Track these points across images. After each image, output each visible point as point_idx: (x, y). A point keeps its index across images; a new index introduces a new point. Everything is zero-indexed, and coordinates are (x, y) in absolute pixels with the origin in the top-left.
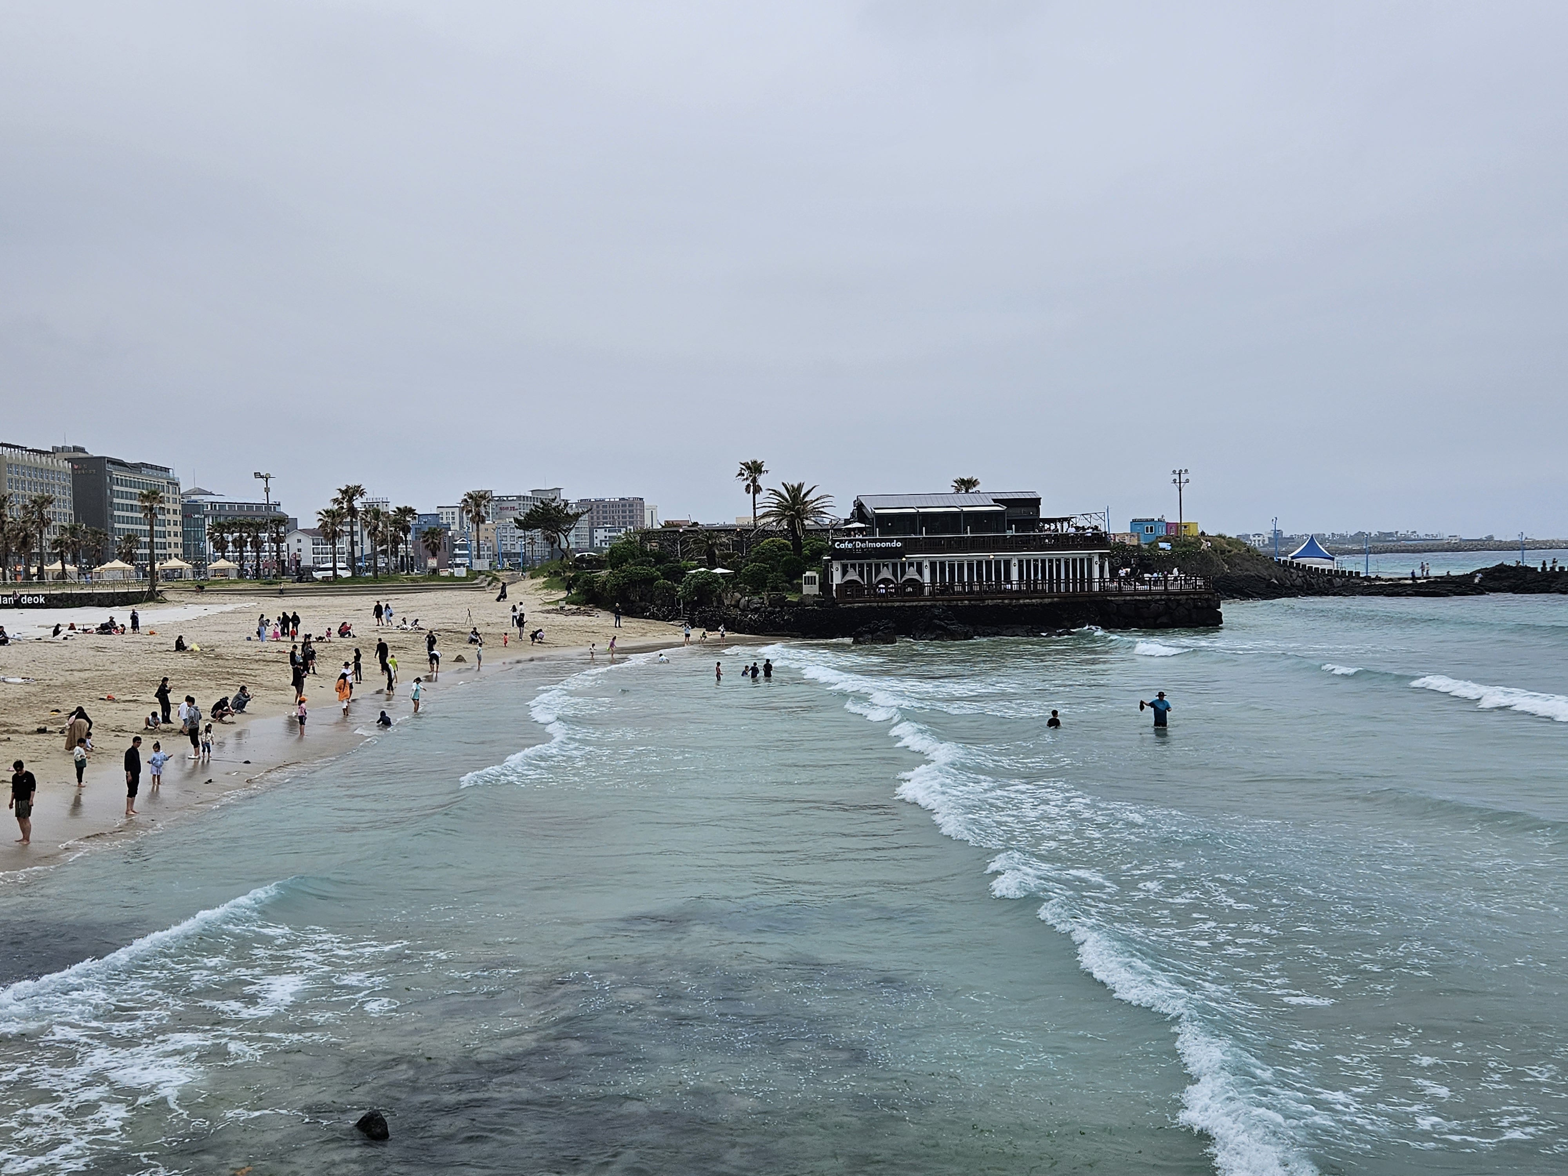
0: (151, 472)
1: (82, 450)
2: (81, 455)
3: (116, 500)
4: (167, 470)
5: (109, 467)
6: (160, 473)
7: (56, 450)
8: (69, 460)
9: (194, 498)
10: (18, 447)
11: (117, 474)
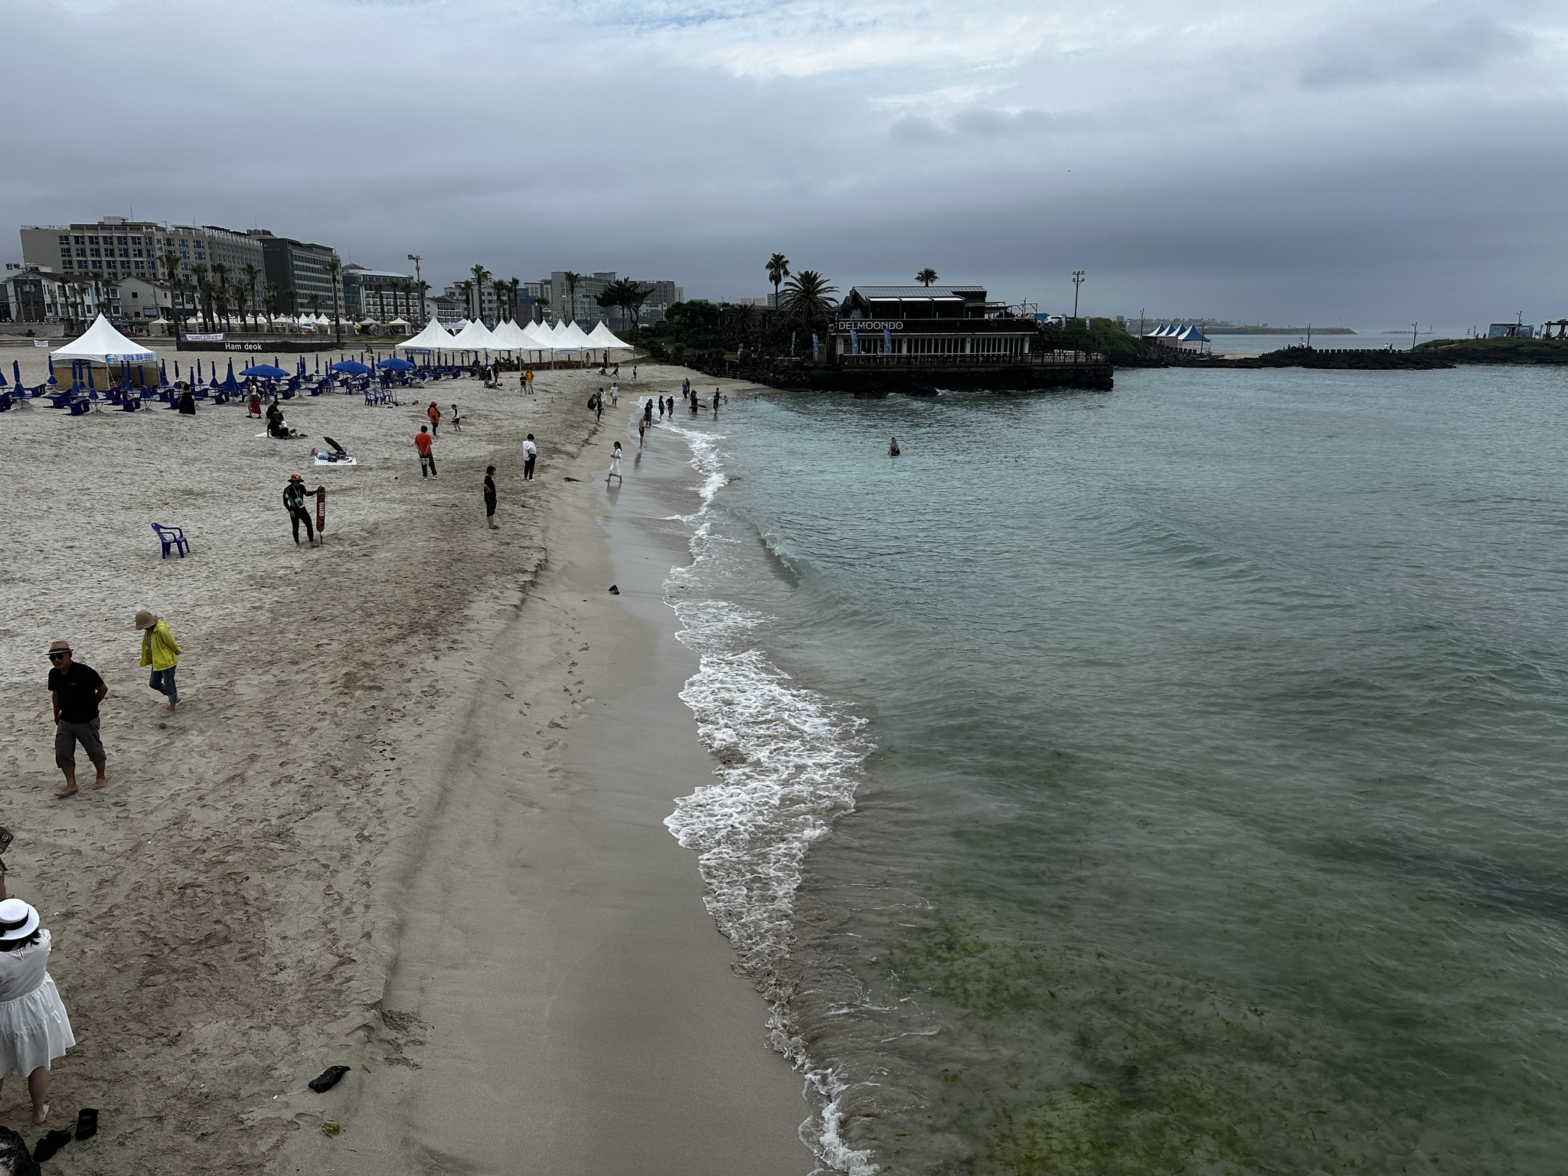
0: (319, 251)
1: (269, 233)
2: (268, 237)
3: (296, 272)
4: (331, 250)
5: (290, 247)
6: (326, 252)
7: (250, 233)
8: (260, 240)
9: (351, 271)
10: (223, 229)
11: (296, 252)
